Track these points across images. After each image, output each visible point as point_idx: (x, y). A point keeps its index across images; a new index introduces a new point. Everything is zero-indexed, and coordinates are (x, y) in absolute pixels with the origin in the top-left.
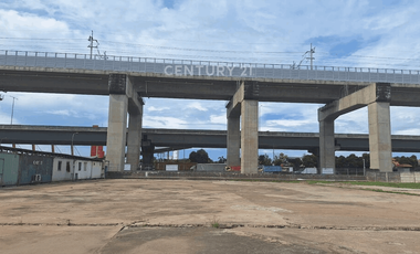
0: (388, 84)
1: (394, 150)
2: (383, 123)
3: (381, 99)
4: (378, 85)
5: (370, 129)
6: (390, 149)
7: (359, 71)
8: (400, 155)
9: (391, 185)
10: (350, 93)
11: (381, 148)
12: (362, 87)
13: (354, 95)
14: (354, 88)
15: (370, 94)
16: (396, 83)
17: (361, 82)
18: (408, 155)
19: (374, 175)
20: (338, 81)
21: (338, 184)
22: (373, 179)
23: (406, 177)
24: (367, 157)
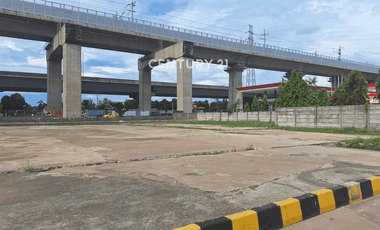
0: (192, 43)
1: (193, 96)
2: (186, 74)
3: (186, 55)
4: (185, 43)
5: (178, 79)
6: (191, 95)
7: (171, 29)
8: (198, 100)
9: (191, 123)
10: (164, 48)
11: (185, 94)
12: (173, 43)
13: (166, 49)
14: (167, 44)
15: (179, 49)
16: (197, 43)
17: (172, 39)
18: (203, 100)
19: (179, 115)
20: (155, 36)
21: (152, 124)
22: (177, 118)
23: (201, 116)
24: (175, 101)
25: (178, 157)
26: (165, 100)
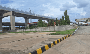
0: (14, 12)
1: (16, 26)
2: (14, 20)
3: (13, 15)
4: (12, 12)
5: (11, 21)
6: (15, 25)
7: (8, 8)
9: (15, 33)
10: (6, 13)
11: (13, 25)
12: (9, 12)
13: (7, 13)
14: (7, 12)
16: (16, 12)
17: (9, 10)
18: (19, 26)
19: (12, 31)
20: (3, 9)
21: (3, 34)
22: (11, 32)
23: (18, 31)
24: (10, 27)
25: (11, 42)
26: (7, 27)
